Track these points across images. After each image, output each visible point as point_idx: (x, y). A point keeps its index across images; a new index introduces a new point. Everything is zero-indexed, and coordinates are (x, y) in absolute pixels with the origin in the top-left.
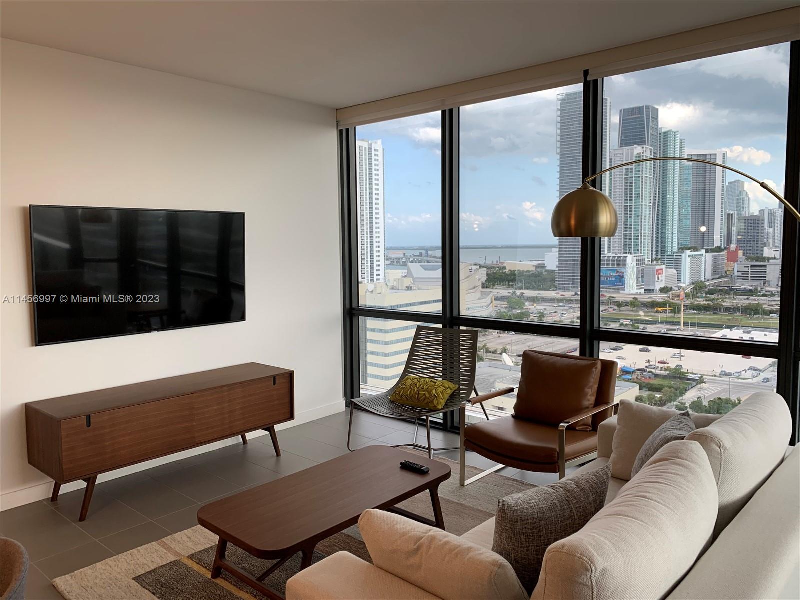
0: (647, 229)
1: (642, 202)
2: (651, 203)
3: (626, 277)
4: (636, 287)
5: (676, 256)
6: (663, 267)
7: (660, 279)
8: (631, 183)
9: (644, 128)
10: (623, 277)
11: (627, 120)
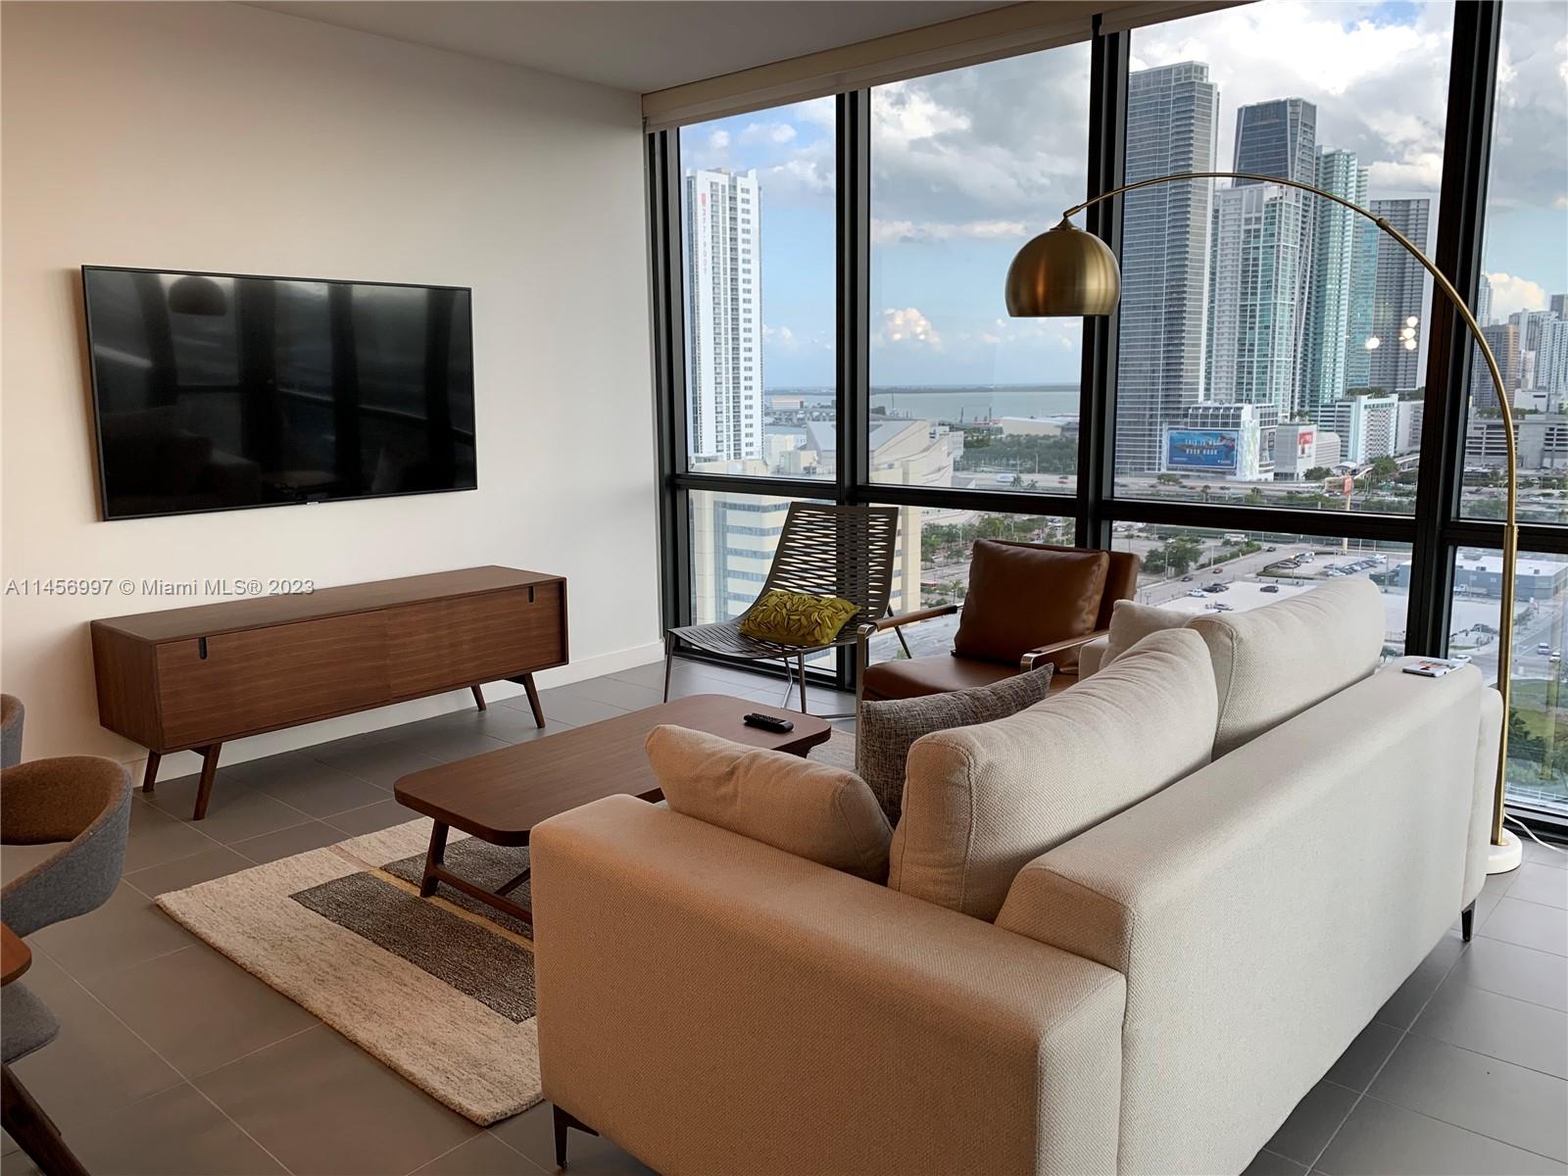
0: (1284, 353)
1: (1276, 298)
2: (1293, 299)
3: (1239, 449)
4: (1258, 469)
5: (1339, 406)
6: (1314, 428)
7: (1306, 451)
8: (1255, 259)
9: (1286, 145)
10: (1232, 448)
11: (1251, 129)
